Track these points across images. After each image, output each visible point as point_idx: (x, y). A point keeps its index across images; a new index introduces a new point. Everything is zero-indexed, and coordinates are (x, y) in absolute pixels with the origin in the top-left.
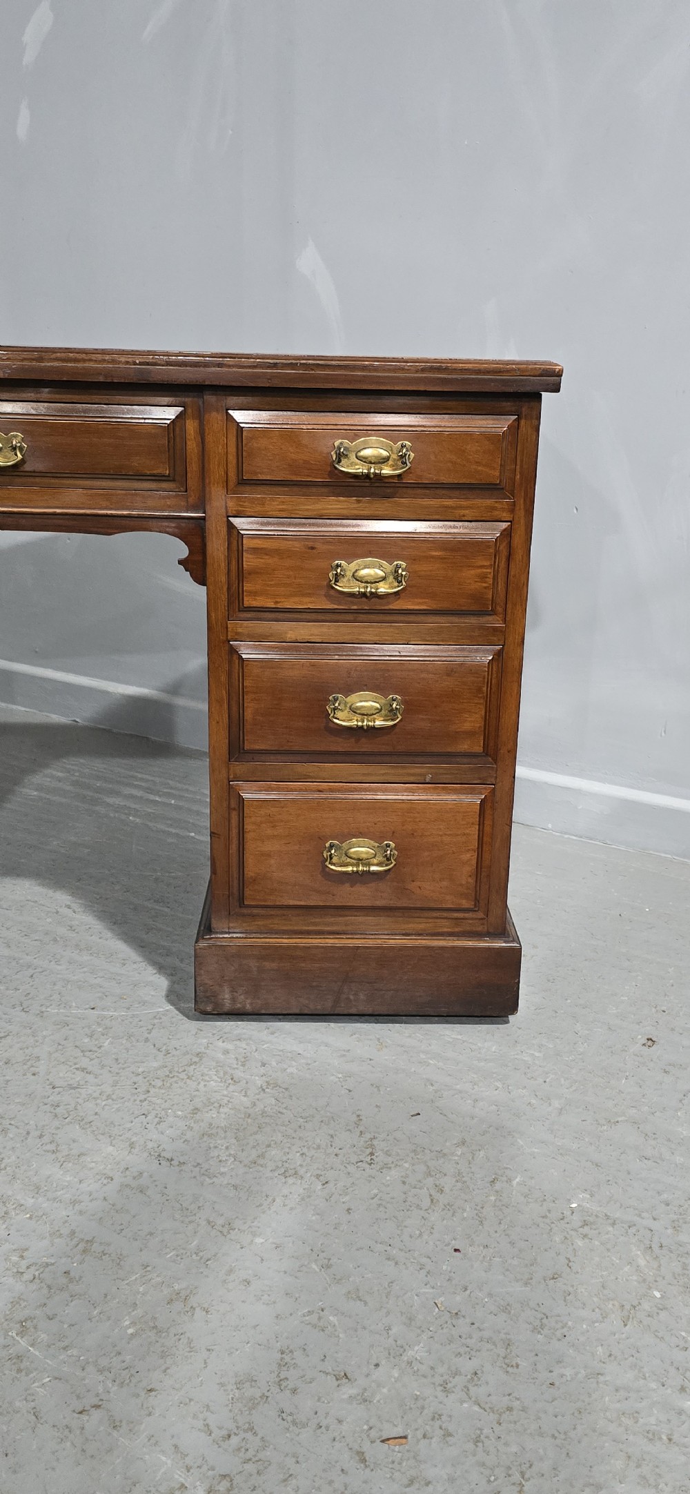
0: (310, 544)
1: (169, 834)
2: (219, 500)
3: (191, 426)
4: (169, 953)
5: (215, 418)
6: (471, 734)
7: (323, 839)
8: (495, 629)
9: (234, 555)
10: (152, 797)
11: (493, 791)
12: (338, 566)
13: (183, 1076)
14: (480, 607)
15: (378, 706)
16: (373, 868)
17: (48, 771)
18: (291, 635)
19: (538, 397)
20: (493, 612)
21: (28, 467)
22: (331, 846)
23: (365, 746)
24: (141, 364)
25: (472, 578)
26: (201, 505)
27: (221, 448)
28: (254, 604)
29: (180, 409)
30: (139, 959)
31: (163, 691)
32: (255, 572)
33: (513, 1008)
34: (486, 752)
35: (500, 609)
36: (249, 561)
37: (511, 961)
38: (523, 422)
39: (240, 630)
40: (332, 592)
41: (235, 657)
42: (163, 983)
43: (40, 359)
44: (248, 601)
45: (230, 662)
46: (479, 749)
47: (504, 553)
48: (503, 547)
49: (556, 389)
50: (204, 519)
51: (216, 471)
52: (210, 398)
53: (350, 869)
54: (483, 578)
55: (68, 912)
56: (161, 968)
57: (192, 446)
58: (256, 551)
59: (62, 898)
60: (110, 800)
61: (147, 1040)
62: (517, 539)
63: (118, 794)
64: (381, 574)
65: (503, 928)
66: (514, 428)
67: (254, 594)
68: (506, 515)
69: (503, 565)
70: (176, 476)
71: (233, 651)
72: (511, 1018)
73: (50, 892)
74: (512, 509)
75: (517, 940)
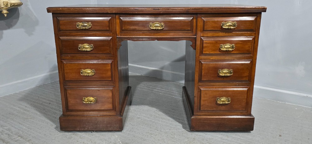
0: (216, 41)
1: (169, 96)
2: (199, 34)
3: (195, 20)
4: (179, 120)
5: (199, 19)
6: (246, 77)
7: (216, 97)
8: (251, 57)
9: (201, 44)
10: (163, 89)
11: (250, 88)
12: (221, 45)
13: (193, 142)
14: (248, 52)
15: (228, 71)
16: (226, 103)
17: (141, 85)
18: (211, 59)
19: (261, 13)
20: (251, 53)
21: (164, 29)
22: (218, 98)
23: (225, 79)
24: (187, 10)
25: (247, 47)
26: (196, 35)
27: (200, 24)
28: (205, 53)
29: (192, 18)
30: (174, 121)
31: (160, 69)
32: (205, 47)
33: (252, 129)
34: (249, 80)
35: (252, 53)
36: (205, 45)
37: (252, 120)
38: (258, 18)
39: (202, 58)
40: (220, 50)
41: (201, 63)
42: (181, 125)
43: (169, 9)
44: (204, 52)
45: (200, 64)
46: (247, 79)
47: (253, 42)
48: (253, 41)
49: (265, 11)
50: (196, 37)
51: (199, 29)
52: (199, 15)
53: (222, 103)
54: (249, 47)
55: (157, 112)
56: (179, 122)
57: (195, 24)
58: (206, 43)
59: (154, 109)
60: (155, 90)
61: (183, 136)
62: (256, 40)
63: (156, 89)
64: (229, 46)
65: (250, 115)
66: (256, 19)
67: (205, 51)
68: (254, 35)
69: (253, 44)
70: (192, 30)
71: (200, 62)
72: (251, 131)
73: (152, 108)
74: (255, 34)
75: (253, 116)
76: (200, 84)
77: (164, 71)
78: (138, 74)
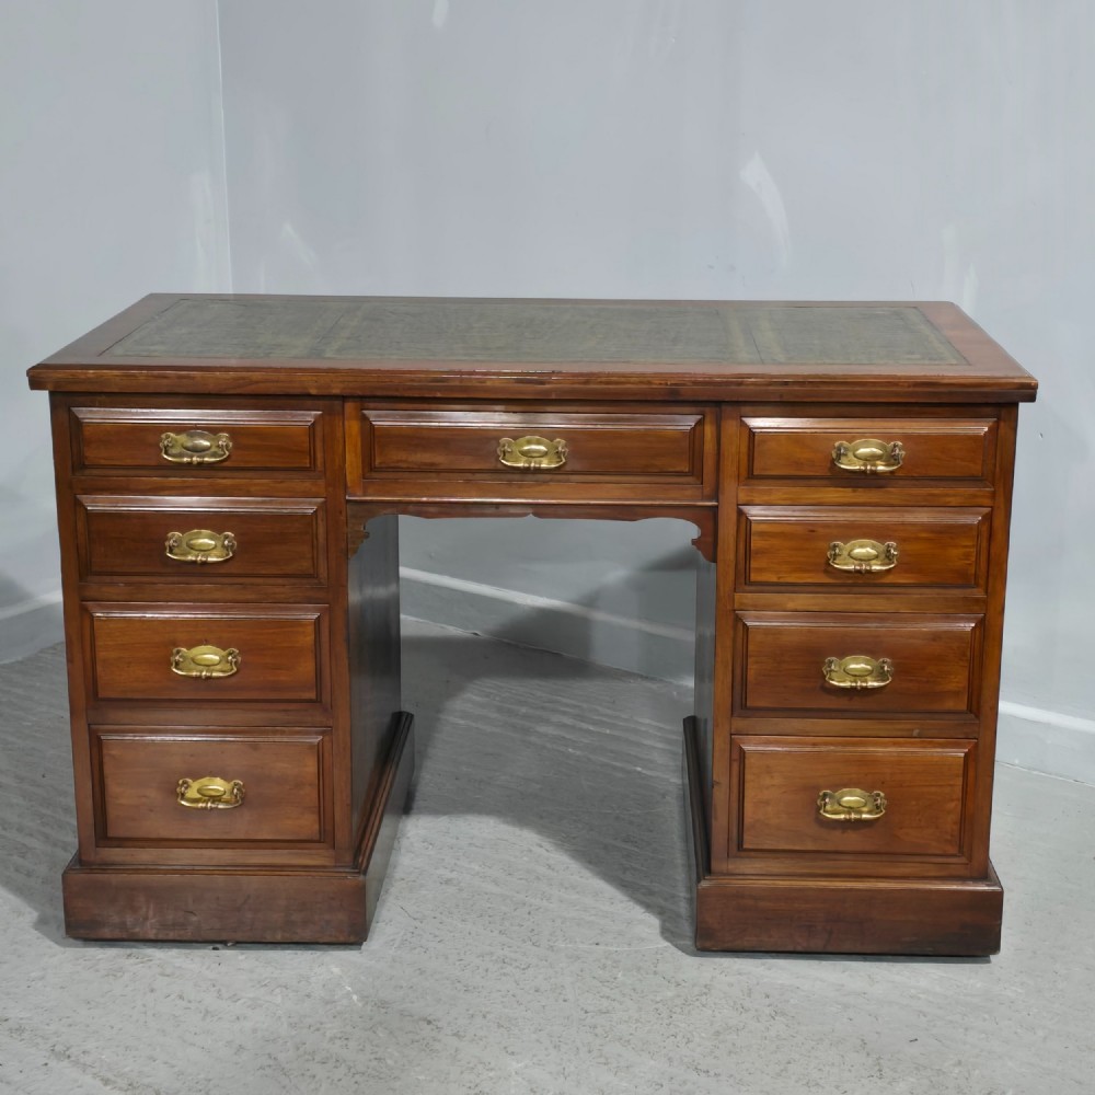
0: (811, 528)
1: (615, 768)
2: (732, 491)
3: (709, 430)
4: (651, 893)
5: (730, 427)
6: (956, 694)
7: (817, 788)
8: (977, 601)
9: (742, 537)
10: (584, 726)
11: (976, 745)
12: (835, 546)
13: (697, 1003)
14: (964, 579)
15: (869, 667)
16: (864, 816)
17: (468, 695)
18: (791, 605)
19: (1016, 405)
20: (977, 585)
21: (568, 468)
22: (825, 795)
23: (857, 704)
24: (672, 384)
25: (958, 555)
26: (716, 495)
27: (734, 447)
28: (760, 579)
29: (699, 417)
30: (625, 898)
31: (577, 603)
32: (762, 552)
33: (995, 948)
34: (970, 710)
35: (982, 582)
36: (756, 543)
37: (994, 903)
38: (1002, 424)
39: (745, 601)
40: (830, 569)
41: (740, 626)
42: (653, 922)
43: (587, 382)
44: (754, 577)
45: (735, 628)
46: (964, 707)
47: (985, 534)
48: (985, 528)
49: (1032, 398)
50: (717, 507)
51: (729, 468)
52: (727, 409)
53: (842, 816)
54: (967, 556)
55: (542, 851)
56: (648, 907)
57: (709, 446)
58: (762, 534)
59: (528, 838)
60: (542, 729)
61: (655, 973)
62: (997, 522)
63: (547, 722)
64: (873, 552)
65: (985, 873)
66: (994, 430)
67: (760, 570)
68: (987, 502)
69: (984, 544)
70: (696, 471)
71: (738, 619)
72: (992, 957)
73: (517, 831)
74: (993, 495)
75: (999, 884)
76: (739, 723)
77: (599, 616)
78: (453, 631)
